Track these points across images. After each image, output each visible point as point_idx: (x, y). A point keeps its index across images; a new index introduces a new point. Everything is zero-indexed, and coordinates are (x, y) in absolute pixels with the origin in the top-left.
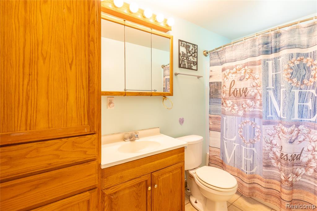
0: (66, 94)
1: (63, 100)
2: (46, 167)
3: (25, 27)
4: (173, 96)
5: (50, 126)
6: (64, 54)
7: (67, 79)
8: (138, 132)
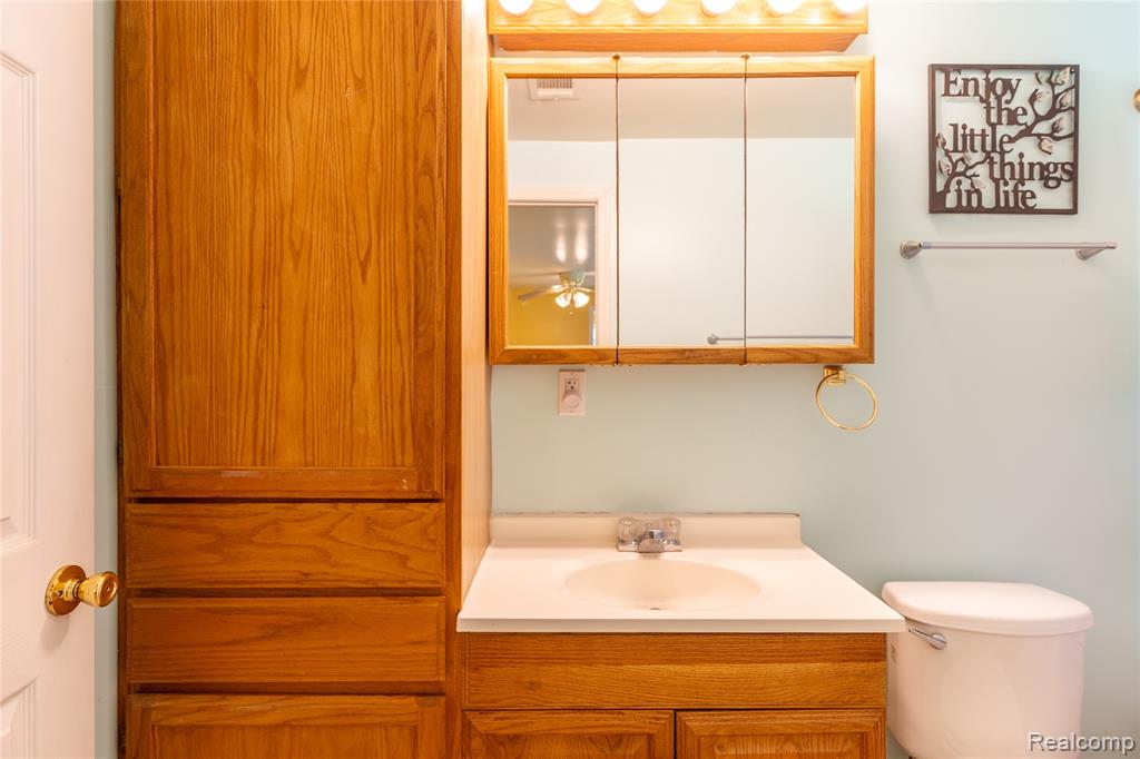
0: (349, 360)
1: (343, 382)
2: (297, 582)
3: (254, 172)
4: (872, 362)
5: (309, 458)
6: (344, 235)
7: (352, 313)
8: (679, 523)
